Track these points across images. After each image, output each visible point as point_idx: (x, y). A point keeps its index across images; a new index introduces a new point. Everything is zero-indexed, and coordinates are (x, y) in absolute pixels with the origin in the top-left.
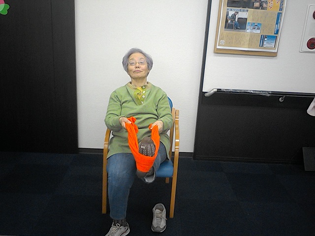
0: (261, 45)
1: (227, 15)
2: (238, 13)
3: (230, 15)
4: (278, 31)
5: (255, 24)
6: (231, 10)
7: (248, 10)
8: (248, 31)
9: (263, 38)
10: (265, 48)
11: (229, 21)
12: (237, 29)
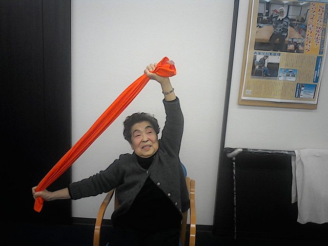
0: (297, 96)
5: (290, 70)
6: (259, 54)
7: (280, 54)
8: (280, 78)
10: (302, 99)
11: (257, 67)
12: (267, 76)
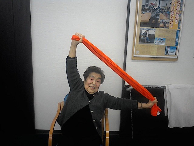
0: (166, 54)
1: (141, 33)
2: (148, 31)
3: (143, 32)
4: (177, 43)
5: (161, 39)
6: (143, 29)
7: (155, 29)
8: (156, 44)
9: (167, 48)
10: (169, 55)
12: (148, 42)
